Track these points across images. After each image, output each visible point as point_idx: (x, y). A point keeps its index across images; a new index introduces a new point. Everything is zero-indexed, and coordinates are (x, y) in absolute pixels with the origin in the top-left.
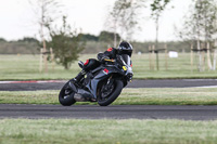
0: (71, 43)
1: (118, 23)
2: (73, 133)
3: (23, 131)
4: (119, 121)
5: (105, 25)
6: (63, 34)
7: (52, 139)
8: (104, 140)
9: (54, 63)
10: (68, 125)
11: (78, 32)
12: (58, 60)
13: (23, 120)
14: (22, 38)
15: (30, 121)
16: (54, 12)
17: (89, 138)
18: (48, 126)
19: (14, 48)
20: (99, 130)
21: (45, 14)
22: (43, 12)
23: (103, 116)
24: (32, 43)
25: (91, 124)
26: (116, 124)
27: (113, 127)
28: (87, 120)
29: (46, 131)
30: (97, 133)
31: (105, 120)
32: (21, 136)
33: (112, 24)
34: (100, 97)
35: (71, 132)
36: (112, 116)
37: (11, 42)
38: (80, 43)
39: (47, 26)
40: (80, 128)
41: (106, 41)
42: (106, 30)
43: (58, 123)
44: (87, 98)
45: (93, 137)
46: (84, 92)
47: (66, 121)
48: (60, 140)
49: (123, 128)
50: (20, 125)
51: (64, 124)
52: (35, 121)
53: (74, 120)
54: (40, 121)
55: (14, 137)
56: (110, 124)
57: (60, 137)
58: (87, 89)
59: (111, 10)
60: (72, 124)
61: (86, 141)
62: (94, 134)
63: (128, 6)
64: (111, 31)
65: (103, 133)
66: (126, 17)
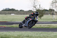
0: (41, 12)
2: (42, 36)
3: (29, 35)
4: (54, 33)
6: (39, 9)
7: (37, 37)
10: (41, 33)
11: (43, 9)
13: (29, 32)
14: (29, 10)
18: (35, 34)
19: (26, 13)
22: (34, 3)
24: (31, 12)
25: (47, 33)
27: (53, 34)
29: (35, 35)
30: (48, 36)
31: (51, 32)
32: (28, 36)
34: (28, 26)
36: (52, 31)
37: (26, 11)
38: (44, 12)
40: (44, 34)
43: (38, 33)
47: (40, 32)
48: (39, 37)
49: (55, 34)
50: (28, 33)
51: (40, 33)
52: (32, 32)
54: (33, 32)
55: (27, 36)
60: (42, 33)
64: (52, 9)
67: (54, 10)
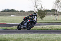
0: (43, 12)
1: (56, 7)
2: (44, 38)
5: (53, 7)
6: (41, 9)
7: (38, 40)
8: (52, 40)
9: (38, 18)
10: (42, 35)
11: (45, 9)
12: (40, 17)
13: (30, 34)
15: (31, 34)
16: (38, 3)
17: (48, 39)
18: (37, 36)
19: (27, 14)
20: (51, 37)
21: (36, 4)
23: (52, 33)
25: (49, 35)
26: (56, 35)
27: (55, 36)
28: (48, 34)
29: (36, 37)
30: (50, 38)
32: (29, 39)
33: (55, 7)
34: (27, 28)
35: (43, 38)
38: (46, 12)
39: (37, 7)
40: (46, 36)
41: (53, 11)
42: (53, 8)
44: (24, 28)
45: (49, 39)
46: (23, 26)
47: (42, 34)
48: (40, 40)
50: (29, 36)
51: (41, 35)
53: (44, 34)
54: (34, 34)
55: (27, 39)
56: (54, 35)
57: (40, 39)
58: (24, 25)
59: (55, 3)
60: (43, 35)
61: (47, 40)
62: (49, 38)
63: (59, 2)
64: (55, 9)
65: (52, 38)
66: (59, 5)
67: (57, 11)
